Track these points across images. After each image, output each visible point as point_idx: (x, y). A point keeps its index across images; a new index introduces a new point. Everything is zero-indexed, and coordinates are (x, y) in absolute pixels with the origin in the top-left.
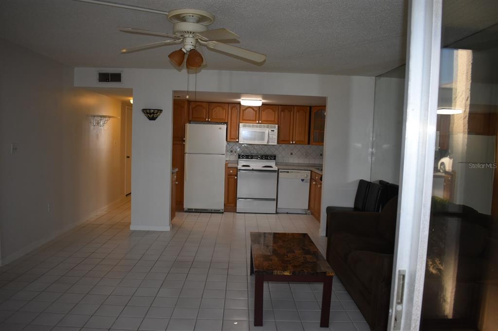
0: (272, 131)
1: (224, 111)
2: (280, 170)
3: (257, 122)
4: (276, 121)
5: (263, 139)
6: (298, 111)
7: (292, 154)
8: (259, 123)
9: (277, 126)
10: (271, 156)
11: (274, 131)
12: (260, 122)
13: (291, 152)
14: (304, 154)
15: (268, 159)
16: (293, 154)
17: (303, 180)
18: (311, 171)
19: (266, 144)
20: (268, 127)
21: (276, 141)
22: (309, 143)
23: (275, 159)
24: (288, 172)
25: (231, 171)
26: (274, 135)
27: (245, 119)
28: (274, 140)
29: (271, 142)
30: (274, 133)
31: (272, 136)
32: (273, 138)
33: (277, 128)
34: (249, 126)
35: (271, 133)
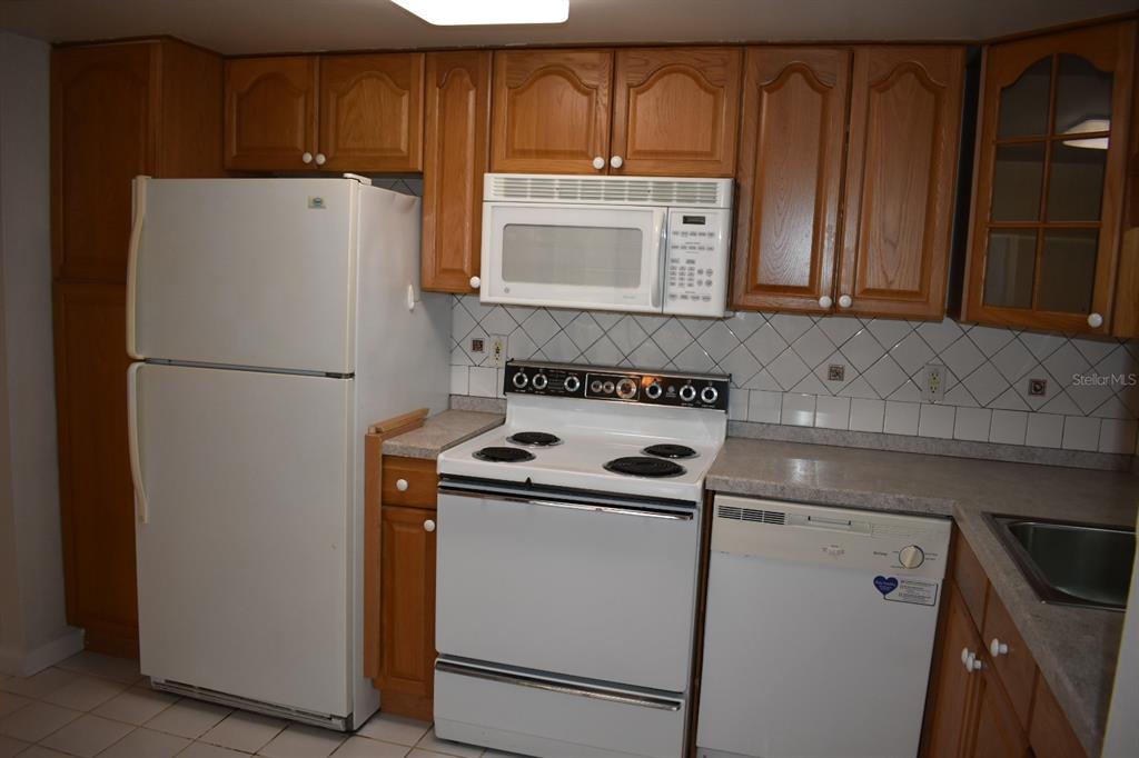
0: (689, 220)
1: (405, 99)
2: (719, 500)
3: (599, 162)
4: (724, 152)
6: (881, 85)
7: (836, 373)
8: (607, 169)
9: (723, 187)
10: (699, 385)
11: (700, 221)
12: (616, 162)
13: (838, 360)
14: (922, 377)
15: (677, 402)
16: (849, 373)
17: (885, 585)
20: (662, 195)
21: (717, 291)
22: (953, 311)
23: (722, 404)
25: (402, 484)
26: (702, 248)
27: (526, 147)
28: (700, 283)
29: (684, 297)
30: (704, 234)
31: (691, 257)
32: (697, 267)
33: (728, 205)
34: (542, 192)
35: (684, 234)
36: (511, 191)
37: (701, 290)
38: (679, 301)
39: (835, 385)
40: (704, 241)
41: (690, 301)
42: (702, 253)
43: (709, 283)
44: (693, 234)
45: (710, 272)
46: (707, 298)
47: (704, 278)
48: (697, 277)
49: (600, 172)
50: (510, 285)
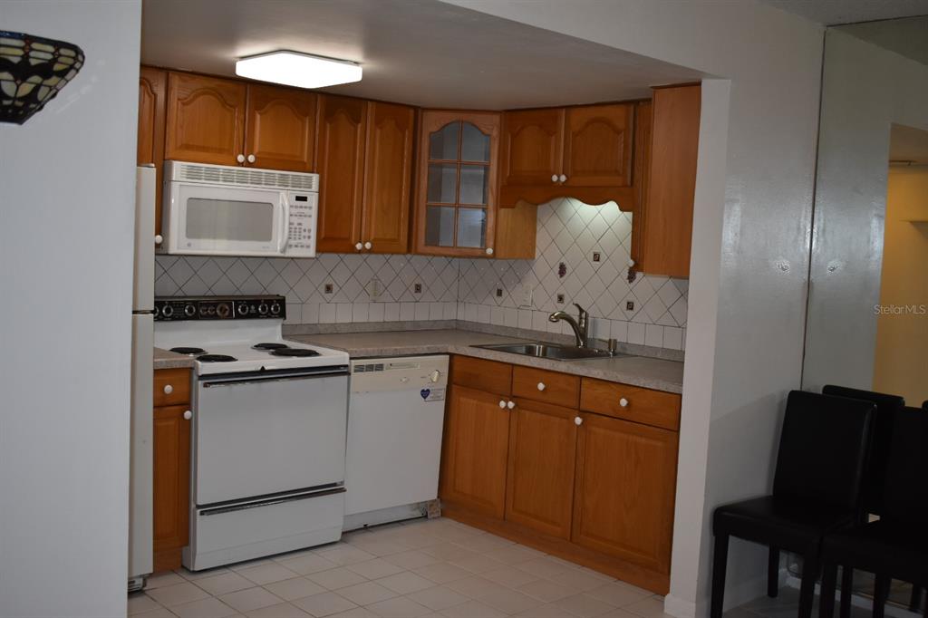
0: (298, 199)
2: (354, 364)
3: (241, 158)
5: (266, 235)
6: (380, 125)
8: (246, 164)
9: (315, 178)
10: (271, 304)
11: (305, 199)
12: (251, 158)
13: (329, 281)
14: (370, 288)
15: (257, 315)
16: (335, 289)
17: (425, 393)
18: (452, 356)
19: (278, 254)
20: (283, 183)
21: (312, 242)
22: (410, 248)
23: (282, 315)
24: (380, 367)
25: (169, 388)
26: (305, 216)
27: (191, 143)
28: (304, 237)
29: (296, 246)
30: (306, 207)
31: (300, 221)
32: (303, 227)
33: (317, 190)
34: (212, 177)
35: (296, 207)
36: (192, 175)
37: (304, 242)
38: (294, 249)
39: (329, 296)
40: (306, 211)
41: (299, 248)
42: (306, 219)
43: (309, 237)
44: (301, 207)
45: (310, 231)
46: (308, 247)
47: (307, 234)
48: (303, 234)
49: (241, 165)
50: (192, 241)
